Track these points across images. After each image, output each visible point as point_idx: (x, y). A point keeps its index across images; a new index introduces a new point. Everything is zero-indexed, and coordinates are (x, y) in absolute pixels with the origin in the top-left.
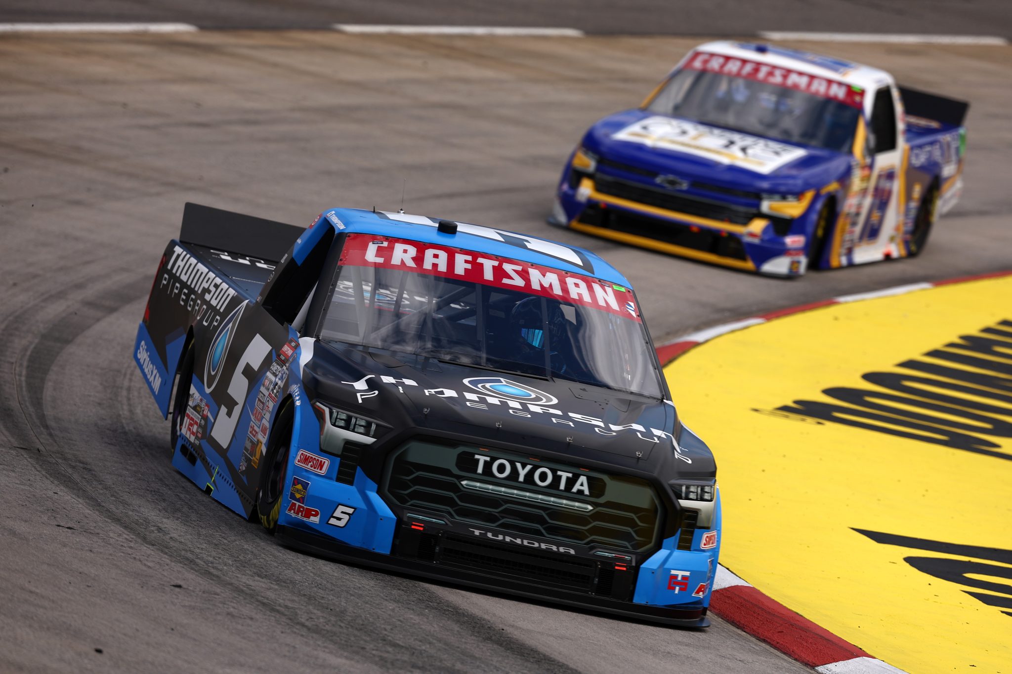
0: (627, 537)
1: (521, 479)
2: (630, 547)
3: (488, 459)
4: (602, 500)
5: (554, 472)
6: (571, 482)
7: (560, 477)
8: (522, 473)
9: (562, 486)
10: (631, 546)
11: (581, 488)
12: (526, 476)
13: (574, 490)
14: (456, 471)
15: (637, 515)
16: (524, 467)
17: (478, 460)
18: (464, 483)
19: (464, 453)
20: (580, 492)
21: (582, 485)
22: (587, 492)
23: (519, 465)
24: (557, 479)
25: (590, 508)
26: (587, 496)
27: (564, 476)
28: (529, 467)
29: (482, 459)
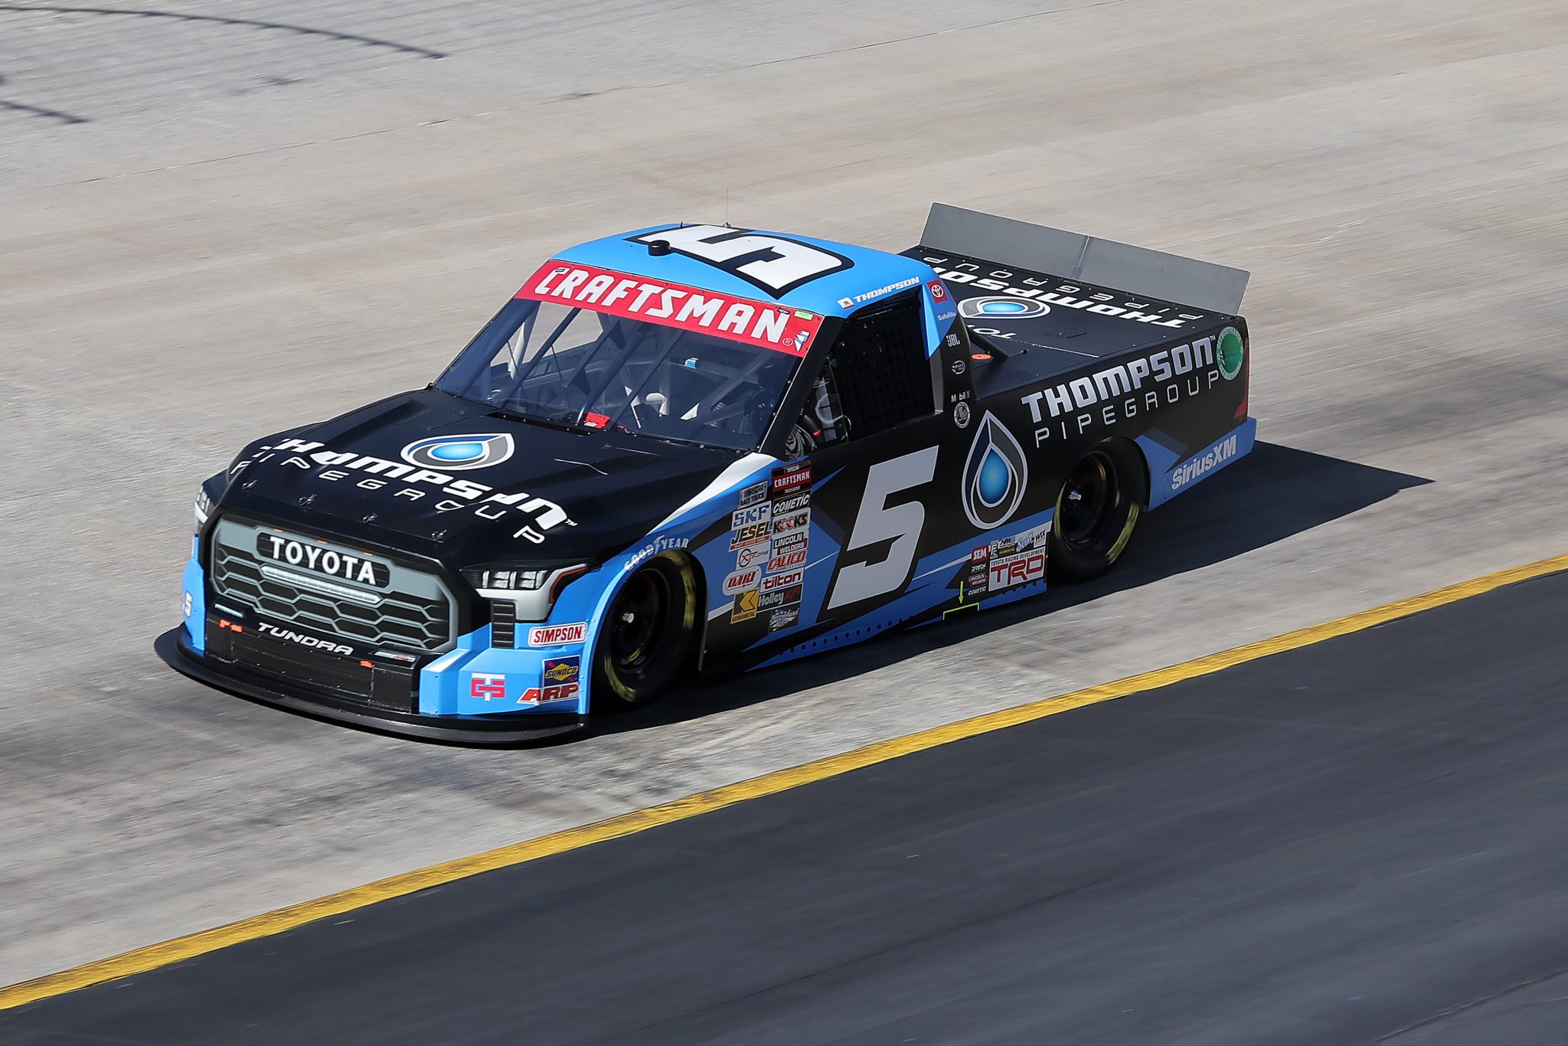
0: (416, 633)
1: (312, 565)
2: (423, 646)
3: (282, 542)
4: (387, 590)
5: (340, 556)
6: (357, 569)
7: (346, 563)
8: (313, 557)
9: (349, 574)
10: (425, 643)
11: (367, 576)
12: (316, 561)
13: (360, 578)
14: (257, 556)
15: (426, 608)
16: (314, 549)
17: (273, 543)
18: (265, 569)
19: (262, 534)
20: (366, 581)
21: (367, 572)
22: (372, 581)
23: (309, 549)
24: (343, 564)
25: (377, 599)
26: (372, 585)
27: (351, 561)
28: (318, 551)
29: (278, 542)
